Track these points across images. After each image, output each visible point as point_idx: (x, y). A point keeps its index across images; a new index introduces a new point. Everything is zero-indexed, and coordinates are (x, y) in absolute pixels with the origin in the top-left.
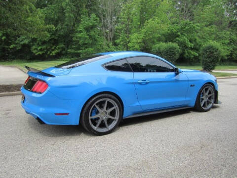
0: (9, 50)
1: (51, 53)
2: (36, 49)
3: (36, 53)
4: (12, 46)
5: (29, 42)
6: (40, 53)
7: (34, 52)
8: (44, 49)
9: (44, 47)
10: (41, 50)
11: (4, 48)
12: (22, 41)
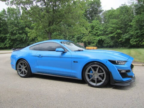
0: (119, 42)
1: (142, 43)
2: (133, 41)
3: (132, 43)
4: (120, 40)
5: (129, 37)
6: (135, 43)
7: (131, 43)
8: (138, 41)
9: (138, 39)
10: (136, 41)
11: (116, 41)
12: (125, 36)
